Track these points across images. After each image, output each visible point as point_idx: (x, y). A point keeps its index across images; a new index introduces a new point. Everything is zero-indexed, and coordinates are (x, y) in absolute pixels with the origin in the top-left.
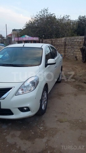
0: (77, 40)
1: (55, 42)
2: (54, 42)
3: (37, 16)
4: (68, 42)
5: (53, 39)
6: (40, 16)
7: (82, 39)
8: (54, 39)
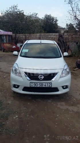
0: (52, 36)
1: (29, 37)
2: (27, 37)
3: (7, 11)
4: (43, 38)
5: (26, 35)
6: (10, 11)
7: (57, 36)
8: (28, 35)
